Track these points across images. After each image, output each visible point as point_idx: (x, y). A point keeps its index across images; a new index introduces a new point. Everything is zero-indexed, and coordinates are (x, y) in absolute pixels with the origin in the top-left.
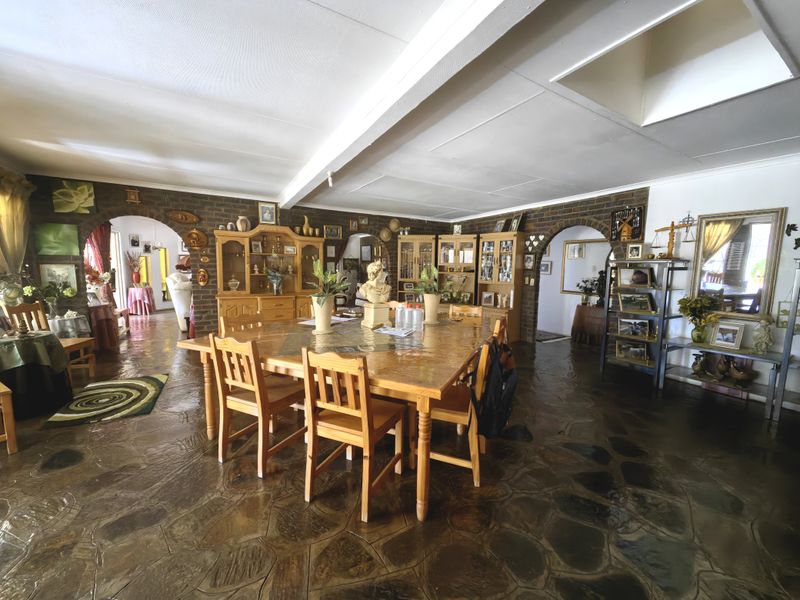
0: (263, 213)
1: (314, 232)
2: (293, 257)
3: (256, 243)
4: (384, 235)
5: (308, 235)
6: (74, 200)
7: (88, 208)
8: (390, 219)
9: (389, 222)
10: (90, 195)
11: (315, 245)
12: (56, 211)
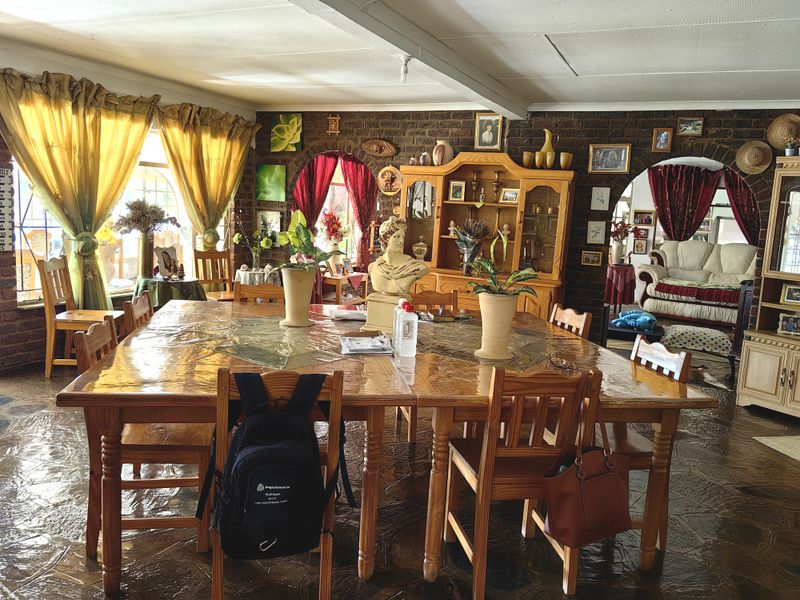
0: (481, 132)
1: (557, 158)
2: (511, 209)
3: (457, 183)
4: (746, 160)
5: (543, 167)
6: (285, 136)
7: (296, 145)
8: (768, 117)
9: (768, 124)
10: (298, 130)
11: (554, 185)
12: (272, 151)
